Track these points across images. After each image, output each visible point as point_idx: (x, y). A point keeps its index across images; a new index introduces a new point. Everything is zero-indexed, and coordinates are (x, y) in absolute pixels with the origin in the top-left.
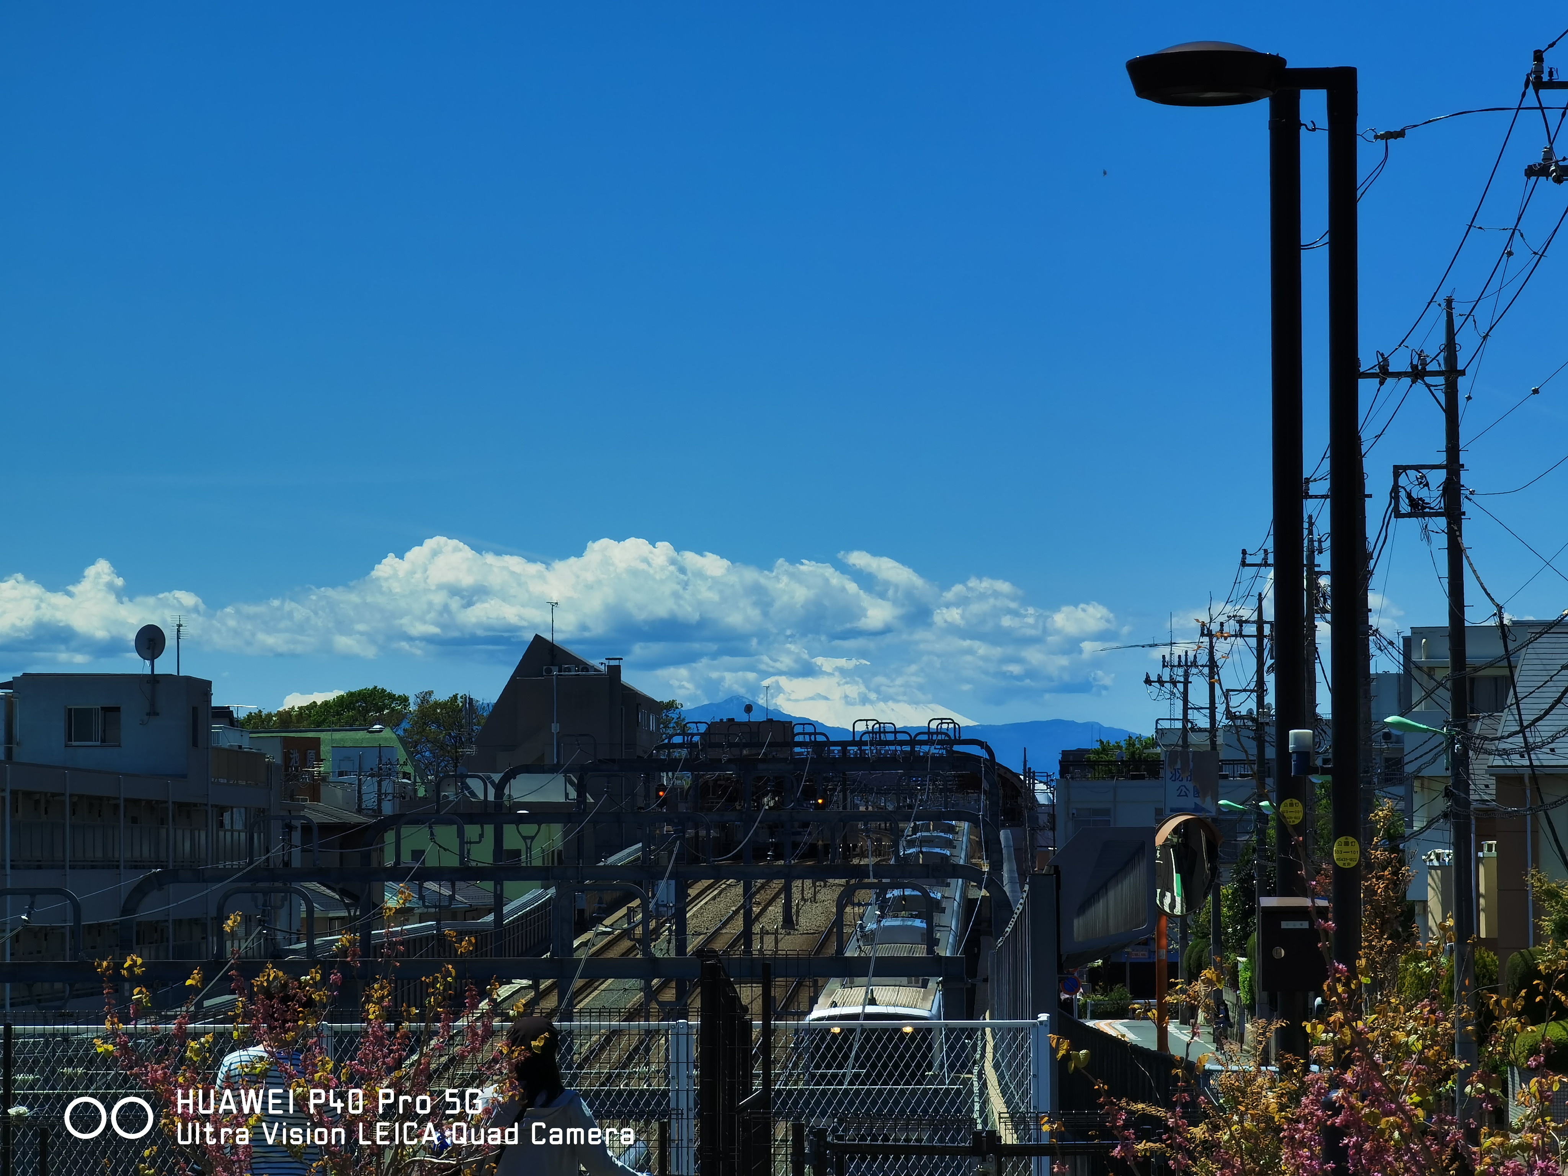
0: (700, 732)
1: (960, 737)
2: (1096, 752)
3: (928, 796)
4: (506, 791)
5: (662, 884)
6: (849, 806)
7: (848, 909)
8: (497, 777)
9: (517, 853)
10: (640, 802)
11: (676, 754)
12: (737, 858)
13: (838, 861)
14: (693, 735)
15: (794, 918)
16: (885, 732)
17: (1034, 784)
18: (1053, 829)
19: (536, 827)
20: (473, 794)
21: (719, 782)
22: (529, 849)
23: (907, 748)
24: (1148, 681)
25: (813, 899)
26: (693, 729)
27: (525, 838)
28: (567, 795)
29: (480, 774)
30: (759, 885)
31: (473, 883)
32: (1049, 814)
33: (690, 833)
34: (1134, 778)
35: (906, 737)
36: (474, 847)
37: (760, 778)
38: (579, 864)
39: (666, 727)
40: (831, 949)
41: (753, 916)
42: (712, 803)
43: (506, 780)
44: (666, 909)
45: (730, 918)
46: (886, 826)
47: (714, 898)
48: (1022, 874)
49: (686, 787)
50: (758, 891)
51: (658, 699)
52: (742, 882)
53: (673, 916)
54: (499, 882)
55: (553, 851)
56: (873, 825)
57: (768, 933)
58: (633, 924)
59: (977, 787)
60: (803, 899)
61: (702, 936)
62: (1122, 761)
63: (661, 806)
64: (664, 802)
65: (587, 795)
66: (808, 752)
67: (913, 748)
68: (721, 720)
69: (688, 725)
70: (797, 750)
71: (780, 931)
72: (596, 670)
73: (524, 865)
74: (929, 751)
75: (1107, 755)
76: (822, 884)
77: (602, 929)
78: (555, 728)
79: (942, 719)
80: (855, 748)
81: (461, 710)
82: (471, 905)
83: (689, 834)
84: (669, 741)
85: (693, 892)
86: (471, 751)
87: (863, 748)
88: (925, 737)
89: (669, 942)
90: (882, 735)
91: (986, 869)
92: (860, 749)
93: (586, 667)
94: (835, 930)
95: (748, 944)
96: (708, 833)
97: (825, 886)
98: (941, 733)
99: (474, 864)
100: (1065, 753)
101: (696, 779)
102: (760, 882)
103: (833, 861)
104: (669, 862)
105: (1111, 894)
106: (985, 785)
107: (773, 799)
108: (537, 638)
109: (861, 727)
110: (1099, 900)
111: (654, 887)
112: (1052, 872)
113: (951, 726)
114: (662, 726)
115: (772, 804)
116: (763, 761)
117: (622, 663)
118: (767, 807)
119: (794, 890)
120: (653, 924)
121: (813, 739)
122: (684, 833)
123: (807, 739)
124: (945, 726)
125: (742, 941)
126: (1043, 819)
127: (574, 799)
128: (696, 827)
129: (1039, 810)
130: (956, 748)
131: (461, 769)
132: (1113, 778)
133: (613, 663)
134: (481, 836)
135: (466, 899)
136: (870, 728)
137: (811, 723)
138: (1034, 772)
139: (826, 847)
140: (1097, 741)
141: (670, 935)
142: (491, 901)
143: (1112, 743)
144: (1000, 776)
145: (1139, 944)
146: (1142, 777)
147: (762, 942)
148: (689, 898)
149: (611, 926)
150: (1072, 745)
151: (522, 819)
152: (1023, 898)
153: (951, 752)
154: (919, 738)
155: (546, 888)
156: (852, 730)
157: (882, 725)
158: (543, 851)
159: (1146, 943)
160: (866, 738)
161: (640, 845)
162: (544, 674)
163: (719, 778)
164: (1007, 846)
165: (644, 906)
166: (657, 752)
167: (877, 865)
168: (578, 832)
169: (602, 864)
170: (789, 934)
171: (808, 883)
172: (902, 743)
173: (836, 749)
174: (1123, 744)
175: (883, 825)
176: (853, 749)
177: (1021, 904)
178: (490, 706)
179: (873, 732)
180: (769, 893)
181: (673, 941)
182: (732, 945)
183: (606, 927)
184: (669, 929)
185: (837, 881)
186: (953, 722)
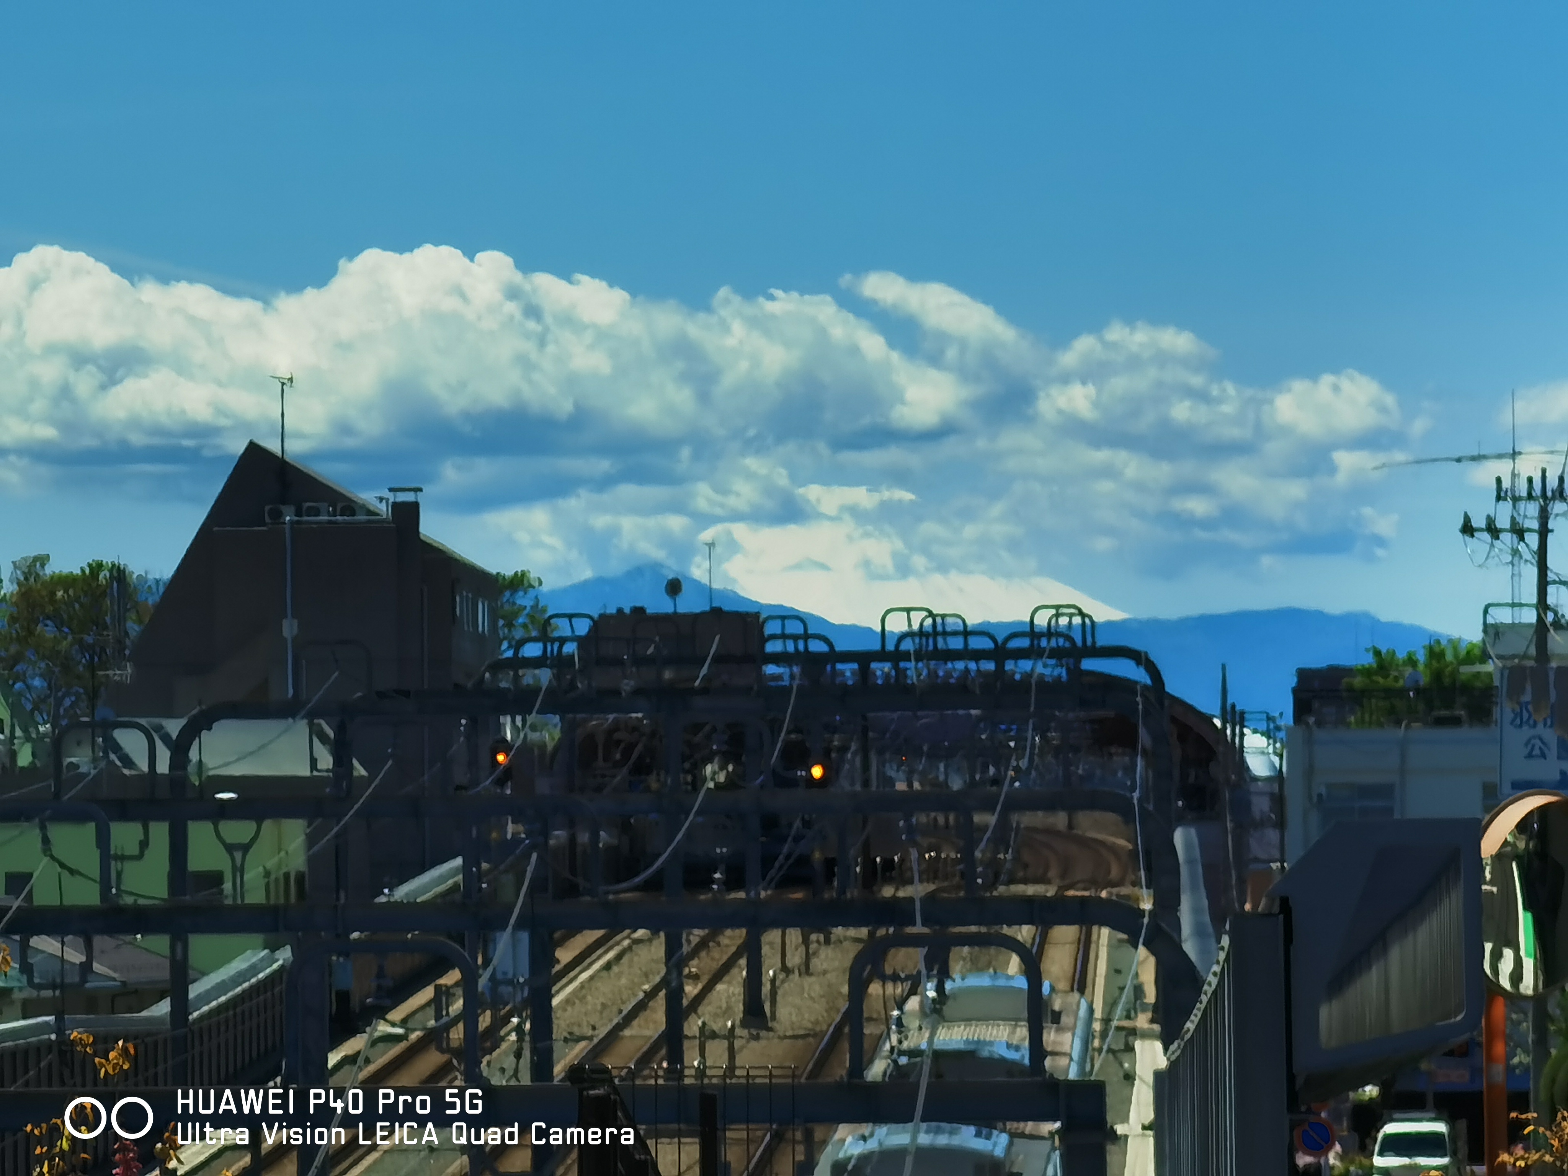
0: (577, 633)
1: (1094, 642)
2: (1367, 672)
3: (1031, 760)
4: (193, 755)
5: (503, 940)
6: (874, 783)
7: (875, 988)
8: (174, 727)
9: (216, 879)
10: (460, 776)
11: (528, 677)
12: (654, 885)
13: (853, 893)
14: (563, 641)
15: (767, 1008)
16: (945, 633)
17: (1242, 735)
18: (1281, 824)
19: (252, 826)
20: (128, 762)
21: (617, 736)
22: (239, 870)
23: (989, 666)
24: (1468, 529)
25: (803, 969)
26: (562, 628)
27: (230, 848)
28: (313, 762)
29: (143, 721)
30: (695, 940)
31: (129, 938)
32: (1272, 795)
33: (559, 836)
34: (1440, 722)
35: (986, 644)
36: (129, 867)
37: (697, 728)
38: (338, 899)
39: (510, 625)
40: (840, 1069)
41: (685, 1002)
42: (603, 776)
43: (191, 732)
44: (510, 989)
45: (641, 1007)
46: (947, 820)
47: (608, 967)
48: (1218, 914)
49: (550, 746)
50: (695, 953)
51: (492, 568)
52: (662, 934)
53: (526, 1003)
54: (179, 938)
55: (287, 876)
56: (920, 818)
57: (714, 1035)
58: (445, 1020)
59: (1129, 741)
60: (785, 969)
61: (583, 1044)
62: (1418, 691)
63: (501, 782)
64: (508, 773)
65: (355, 763)
66: (792, 677)
67: (1000, 666)
68: (620, 611)
69: (553, 621)
70: (771, 669)
71: (738, 1031)
72: (370, 513)
73: (229, 902)
74: (1032, 670)
75: (1386, 677)
76: (822, 937)
77: (383, 1028)
78: (289, 628)
79: (1057, 607)
80: (887, 667)
81: (104, 594)
82: (124, 983)
83: (557, 837)
84: (516, 653)
85: (564, 955)
86: (121, 674)
87: (902, 665)
88: (1024, 643)
89: (518, 1055)
90: (940, 640)
91: (1147, 905)
92: (896, 667)
93: (350, 506)
94: (846, 1030)
95: (676, 1056)
96: (595, 838)
97: (827, 942)
98: (1058, 634)
99: (129, 900)
100: (1304, 675)
101: (568, 729)
102: (697, 934)
103: (842, 891)
104: (518, 896)
105: (1395, 954)
106: (1144, 737)
107: (723, 767)
108: (253, 449)
109: (897, 625)
110: (1370, 967)
111: (487, 946)
112: (1276, 909)
113: (1077, 620)
114: (501, 622)
115: (722, 778)
116: (704, 691)
117: (421, 498)
118: (711, 785)
119: (765, 950)
120: (485, 1020)
121: (801, 647)
122: (546, 835)
123: (790, 647)
124: (1063, 621)
125: (663, 1052)
126: (1261, 805)
127: (328, 771)
128: (571, 825)
129: (1253, 788)
130: (1089, 664)
131: (104, 712)
132: (1398, 723)
133: (402, 497)
134: (144, 844)
135: (115, 971)
136: (916, 627)
137: (799, 617)
138: (1242, 713)
139: (830, 864)
140: (1367, 650)
141: (520, 1039)
142: (164, 974)
143: (1401, 655)
144: (1174, 720)
145: (1450, 1053)
146: (1456, 722)
147: (702, 1054)
148: (557, 968)
149: (404, 1022)
150: (1317, 660)
151: (225, 811)
152: (1218, 962)
153: (1076, 672)
154: (1014, 644)
155: (273, 948)
156: (878, 629)
157: (939, 620)
158: (267, 874)
159: (1464, 1052)
160: (908, 645)
161: (459, 861)
162: (267, 520)
163: (615, 727)
164: (1190, 862)
165: (468, 983)
166: (493, 675)
167: (929, 899)
168: (337, 836)
169: (382, 899)
170: (757, 1038)
171: (794, 935)
172: (978, 655)
173: (848, 669)
174: (1421, 657)
175: (941, 820)
176: (881, 669)
177: (1215, 974)
178: (161, 583)
179: (921, 633)
180: (717, 956)
181: (527, 1053)
182: (645, 1059)
183: (393, 1025)
184: (519, 1029)
185: (852, 932)
186: (1081, 613)
